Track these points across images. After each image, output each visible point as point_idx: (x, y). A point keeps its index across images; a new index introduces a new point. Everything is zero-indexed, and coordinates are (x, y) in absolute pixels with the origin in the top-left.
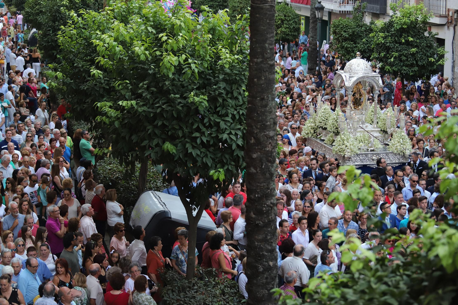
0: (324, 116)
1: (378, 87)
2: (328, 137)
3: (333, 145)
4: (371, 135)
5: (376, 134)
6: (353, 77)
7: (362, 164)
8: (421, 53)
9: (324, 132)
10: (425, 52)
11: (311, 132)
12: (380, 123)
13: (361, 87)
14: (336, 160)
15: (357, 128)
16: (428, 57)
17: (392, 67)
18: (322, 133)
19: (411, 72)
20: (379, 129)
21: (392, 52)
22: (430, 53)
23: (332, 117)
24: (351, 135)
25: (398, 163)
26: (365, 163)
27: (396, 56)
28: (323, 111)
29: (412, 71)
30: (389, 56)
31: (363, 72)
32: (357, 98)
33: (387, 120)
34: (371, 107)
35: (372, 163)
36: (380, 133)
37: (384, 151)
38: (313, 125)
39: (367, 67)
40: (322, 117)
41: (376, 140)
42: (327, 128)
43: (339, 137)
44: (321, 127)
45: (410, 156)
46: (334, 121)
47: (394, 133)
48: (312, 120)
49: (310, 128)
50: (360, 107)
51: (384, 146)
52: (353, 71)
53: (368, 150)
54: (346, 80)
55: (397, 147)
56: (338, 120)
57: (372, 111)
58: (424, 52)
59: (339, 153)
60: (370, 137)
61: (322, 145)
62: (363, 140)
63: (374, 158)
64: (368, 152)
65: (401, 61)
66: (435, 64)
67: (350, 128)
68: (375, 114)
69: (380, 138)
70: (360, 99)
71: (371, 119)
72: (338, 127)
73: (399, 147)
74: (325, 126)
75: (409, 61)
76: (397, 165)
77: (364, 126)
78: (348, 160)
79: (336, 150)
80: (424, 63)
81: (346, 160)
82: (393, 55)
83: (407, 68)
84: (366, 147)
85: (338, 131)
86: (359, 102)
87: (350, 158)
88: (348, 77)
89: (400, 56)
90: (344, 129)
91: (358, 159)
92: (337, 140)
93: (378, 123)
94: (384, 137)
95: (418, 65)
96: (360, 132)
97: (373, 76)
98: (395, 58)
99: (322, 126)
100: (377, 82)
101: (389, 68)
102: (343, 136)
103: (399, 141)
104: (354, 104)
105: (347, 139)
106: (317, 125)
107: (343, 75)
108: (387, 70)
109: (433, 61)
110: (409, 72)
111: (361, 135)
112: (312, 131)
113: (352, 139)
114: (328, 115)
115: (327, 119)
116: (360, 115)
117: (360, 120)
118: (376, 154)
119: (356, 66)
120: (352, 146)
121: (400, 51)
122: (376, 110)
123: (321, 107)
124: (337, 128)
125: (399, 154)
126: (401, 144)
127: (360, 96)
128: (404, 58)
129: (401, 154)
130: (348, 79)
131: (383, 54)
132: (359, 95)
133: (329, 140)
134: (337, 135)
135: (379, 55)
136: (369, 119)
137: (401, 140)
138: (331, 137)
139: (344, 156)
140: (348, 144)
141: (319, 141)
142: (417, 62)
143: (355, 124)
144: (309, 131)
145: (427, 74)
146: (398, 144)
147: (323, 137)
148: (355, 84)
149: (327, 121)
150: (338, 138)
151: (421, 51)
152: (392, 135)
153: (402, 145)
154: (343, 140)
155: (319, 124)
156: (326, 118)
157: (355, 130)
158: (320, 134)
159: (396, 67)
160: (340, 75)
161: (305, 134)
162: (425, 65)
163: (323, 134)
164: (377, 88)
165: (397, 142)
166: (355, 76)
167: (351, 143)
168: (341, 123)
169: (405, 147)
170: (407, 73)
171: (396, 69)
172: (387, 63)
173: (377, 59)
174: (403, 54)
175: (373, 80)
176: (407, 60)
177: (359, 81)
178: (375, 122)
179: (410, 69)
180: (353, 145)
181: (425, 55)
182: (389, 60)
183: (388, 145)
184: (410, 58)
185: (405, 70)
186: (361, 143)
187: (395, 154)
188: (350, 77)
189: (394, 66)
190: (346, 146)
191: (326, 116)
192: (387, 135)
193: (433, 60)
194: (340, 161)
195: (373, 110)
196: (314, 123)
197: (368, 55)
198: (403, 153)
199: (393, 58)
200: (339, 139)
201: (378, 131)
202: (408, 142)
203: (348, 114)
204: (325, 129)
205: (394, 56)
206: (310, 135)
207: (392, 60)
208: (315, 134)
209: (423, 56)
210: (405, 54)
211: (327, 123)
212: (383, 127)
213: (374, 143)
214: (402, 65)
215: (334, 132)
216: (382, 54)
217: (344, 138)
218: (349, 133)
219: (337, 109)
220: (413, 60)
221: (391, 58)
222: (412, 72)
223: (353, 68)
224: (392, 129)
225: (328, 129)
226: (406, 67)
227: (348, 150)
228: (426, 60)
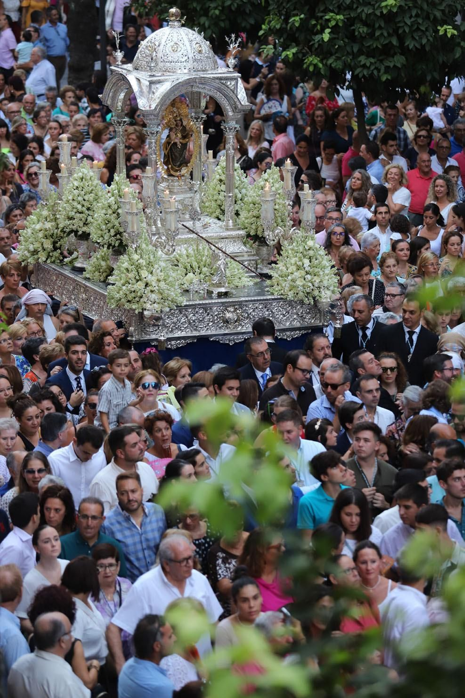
0: (80, 199)
1: (235, 108)
2: (93, 260)
3: (109, 284)
4: (217, 251)
5: (233, 248)
6: (159, 82)
7: (196, 334)
8: (414, 13)
9: (83, 247)
10: (425, 6)
11: (45, 246)
12: (243, 214)
13: (184, 110)
14: (120, 325)
15: (177, 232)
16: (437, 22)
17: (327, 58)
18: (76, 250)
19: (382, 70)
20: (242, 232)
21: (326, 11)
22: (443, 11)
23: (103, 202)
24: (160, 253)
25: (299, 329)
26: (203, 333)
27: (337, 25)
28: (76, 184)
29: (387, 69)
30: (315, 25)
31: (190, 65)
32: (175, 144)
33: (264, 206)
34: (219, 169)
35: (222, 332)
36: (245, 244)
37: (259, 294)
38: (48, 225)
39: (200, 52)
40: (75, 204)
41: (235, 264)
42: (89, 234)
43: (124, 258)
44: (72, 231)
45: (333, 306)
46: (110, 211)
47: (285, 243)
48: (45, 213)
49: (41, 235)
50: (184, 171)
51: (259, 280)
52: (161, 65)
53: (210, 293)
54: (141, 91)
55: (293, 281)
56: (120, 211)
57: (221, 181)
58: (422, 9)
59: (127, 306)
60: (215, 257)
61: (78, 284)
62: (195, 264)
63: (228, 315)
64: (211, 298)
65: (352, 37)
66: (459, 44)
67: (158, 233)
68: (229, 190)
69: (246, 258)
70: (184, 146)
71: (219, 202)
72: (121, 230)
73: (299, 283)
74: (85, 229)
75: (377, 39)
76: (297, 334)
77: (198, 224)
78: (154, 325)
79: (118, 296)
80: (424, 41)
81: (149, 325)
82: (329, 20)
83: (373, 60)
84: (205, 286)
85: (121, 243)
86: (181, 155)
87: (158, 319)
88: (145, 83)
89: (350, 22)
90: (138, 235)
91: (183, 320)
92: (119, 267)
93: (237, 214)
94: (257, 254)
95: (404, 50)
96: (186, 241)
97: (220, 79)
98: (335, 29)
99: (74, 228)
100: (231, 94)
101: (315, 61)
102: (136, 257)
103: (300, 263)
104: (166, 163)
105: (150, 264)
106: (61, 226)
107: (132, 78)
108: (311, 69)
109: (453, 35)
110: (379, 71)
111: (190, 251)
112: (48, 245)
113: (163, 264)
114: (91, 197)
115: (88, 209)
116: (185, 192)
117: (185, 206)
118: (233, 304)
119: (168, 49)
120: (162, 284)
121: (350, 8)
122: (230, 177)
123: (71, 173)
124: (118, 233)
125: (302, 302)
126: (307, 273)
127: (184, 137)
128: (363, 30)
129: (306, 301)
130: (145, 89)
131: (297, 18)
132: (179, 135)
133: (98, 269)
134: (121, 254)
135: (286, 21)
136: (214, 204)
137: (306, 262)
138: (104, 259)
139: (141, 314)
140: (151, 279)
141: (67, 272)
142: (401, 39)
143: (171, 219)
144: (37, 245)
145: (433, 78)
146: (297, 274)
147: (80, 260)
148: (168, 102)
149: (90, 213)
150: (124, 261)
151: (415, 7)
152: (279, 247)
153: (309, 277)
154: (138, 267)
155: (68, 222)
156: (86, 204)
157: (172, 236)
158: (71, 253)
159: (338, 58)
160: (123, 78)
161: (28, 255)
162: (427, 48)
163: (81, 251)
164: (231, 114)
165: (294, 268)
166: (166, 80)
167: (162, 276)
168: (129, 218)
169: (317, 280)
170: (372, 75)
171: (338, 65)
172: (310, 48)
173: (279, 33)
174: (359, 18)
175: (219, 90)
176: (372, 35)
177: (177, 93)
178: (230, 210)
179: (381, 61)
180: (165, 280)
181: (428, 17)
182: (317, 38)
183: (270, 277)
184: (380, 28)
185: (364, 66)
186: (191, 275)
187: (291, 303)
188: (151, 83)
189: (331, 55)
190: (147, 285)
191: (86, 198)
192: (264, 249)
193: (451, 31)
194: (132, 329)
195: (223, 177)
196: (51, 221)
197: (252, 22)
198: (314, 298)
199: (328, 31)
200: (126, 265)
201: (238, 237)
202: (324, 267)
203: (148, 191)
204: (85, 236)
205: (333, 23)
206: (42, 257)
207: (326, 36)
208: (57, 254)
209: (420, 21)
210: (364, 16)
211: (90, 219)
212: (254, 227)
213: (228, 273)
214: (355, 50)
215: (109, 245)
216: (296, 20)
217: (141, 261)
218: (155, 246)
219: (116, 177)
220: (389, 35)
221: (322, 31)
222: (386, 72)
223: (160, 55)
224: (279, 230)
225: (94, 237)
226: (368, 56)
227: (153, 296)
228: (430, 33)
